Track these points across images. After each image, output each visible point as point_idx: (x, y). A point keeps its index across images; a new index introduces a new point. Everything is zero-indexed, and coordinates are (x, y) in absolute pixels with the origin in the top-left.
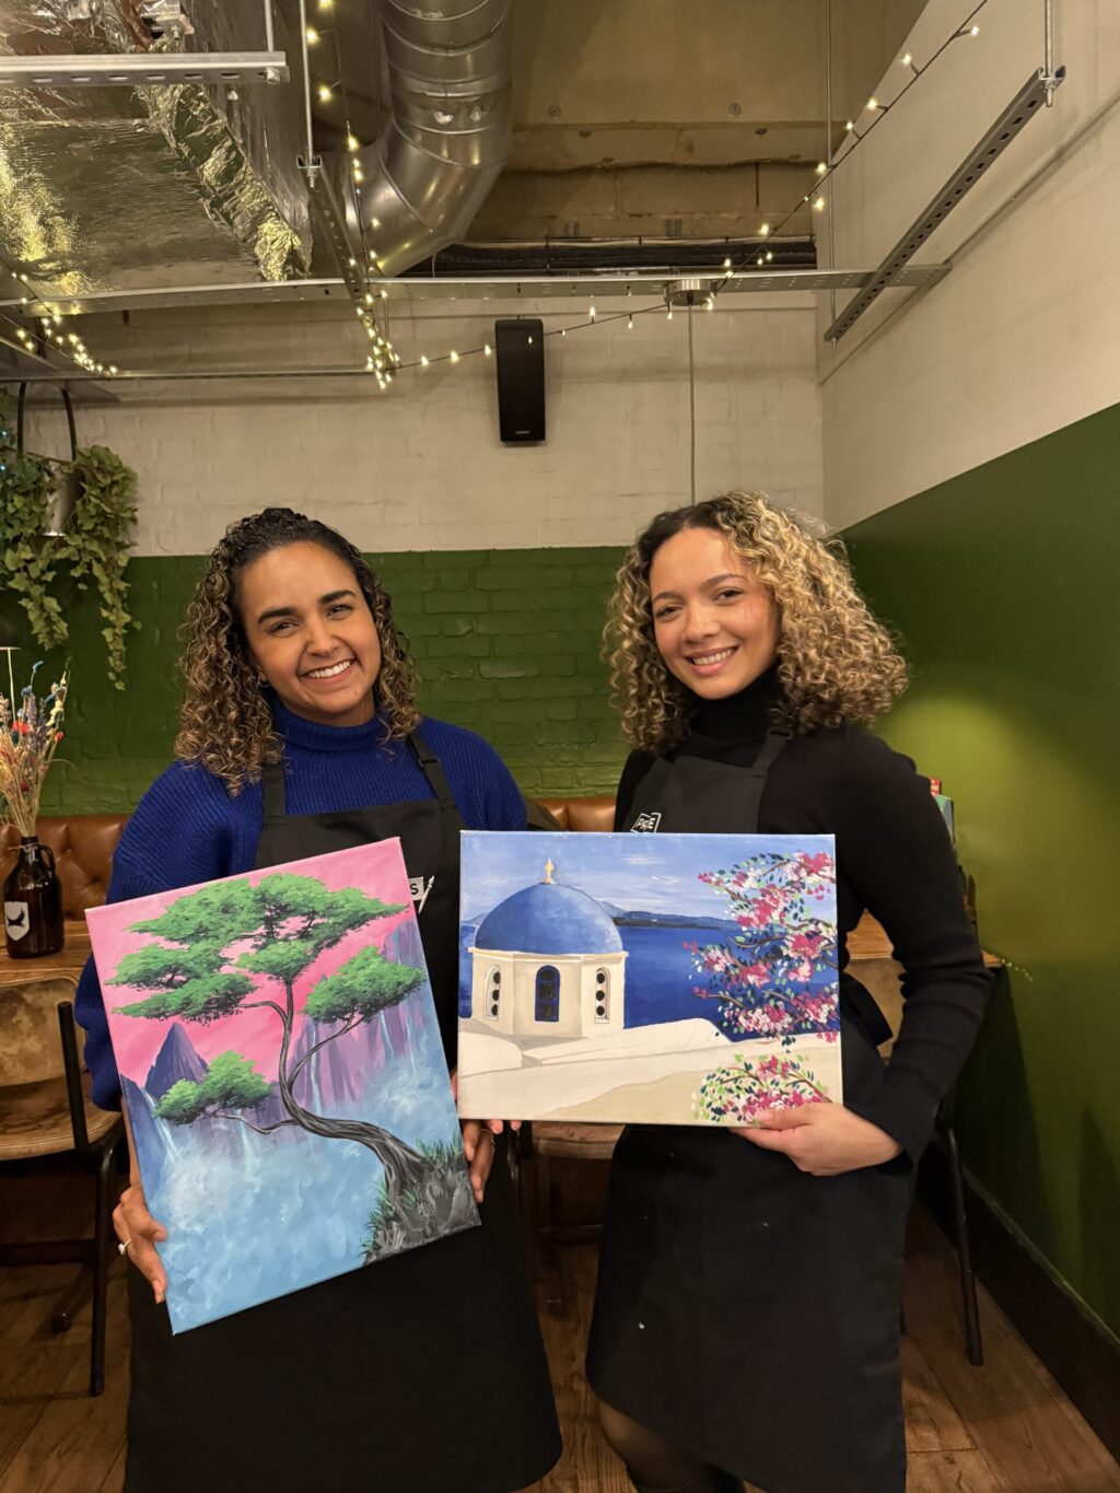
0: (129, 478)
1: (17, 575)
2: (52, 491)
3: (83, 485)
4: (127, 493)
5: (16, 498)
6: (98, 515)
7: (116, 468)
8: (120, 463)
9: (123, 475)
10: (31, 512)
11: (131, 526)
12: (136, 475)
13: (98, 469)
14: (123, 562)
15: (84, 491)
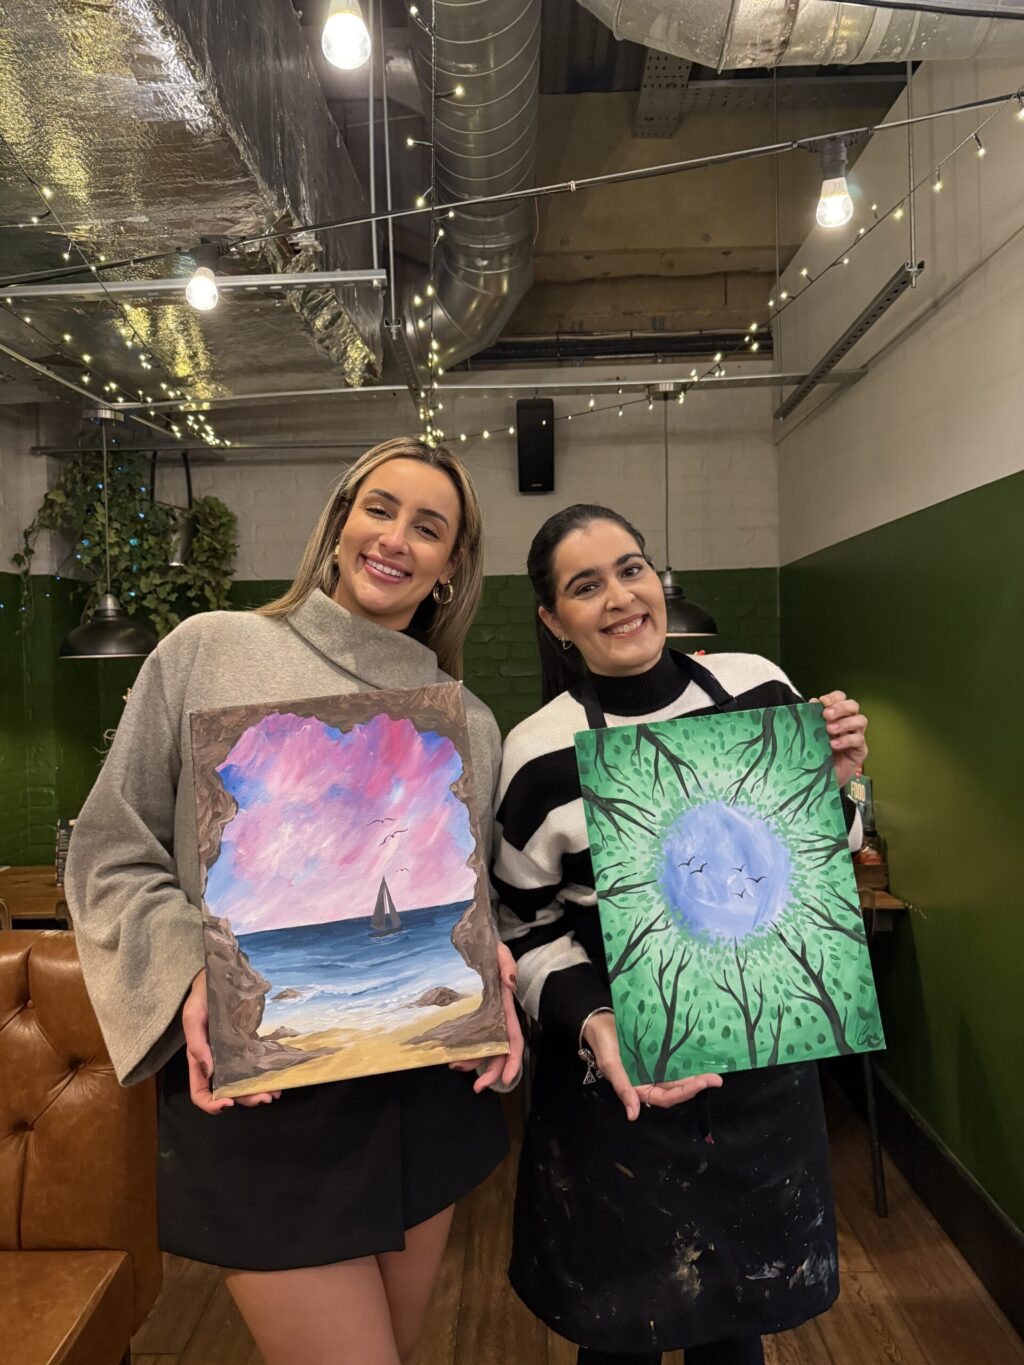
0: (233, 520)
1: (149, 596)
2: (175, 532)
3: (198, 526)
4: (231, 533)
5: (150, 538)
6: (209, 549)
7: (223, 513)
8: (226, 509)
9: (228, 518)
10: (161, 548)
11: (232, 557)
12: (236, 518)
13: (210, 514)
14: (227, 586)
15: (198, 531)
